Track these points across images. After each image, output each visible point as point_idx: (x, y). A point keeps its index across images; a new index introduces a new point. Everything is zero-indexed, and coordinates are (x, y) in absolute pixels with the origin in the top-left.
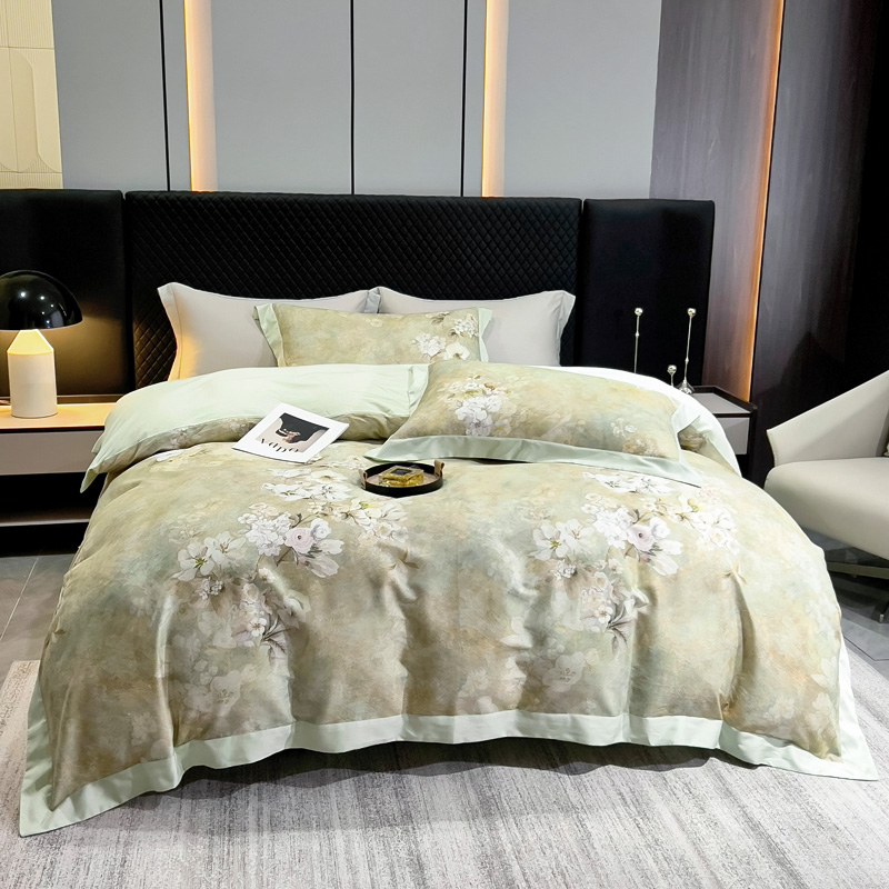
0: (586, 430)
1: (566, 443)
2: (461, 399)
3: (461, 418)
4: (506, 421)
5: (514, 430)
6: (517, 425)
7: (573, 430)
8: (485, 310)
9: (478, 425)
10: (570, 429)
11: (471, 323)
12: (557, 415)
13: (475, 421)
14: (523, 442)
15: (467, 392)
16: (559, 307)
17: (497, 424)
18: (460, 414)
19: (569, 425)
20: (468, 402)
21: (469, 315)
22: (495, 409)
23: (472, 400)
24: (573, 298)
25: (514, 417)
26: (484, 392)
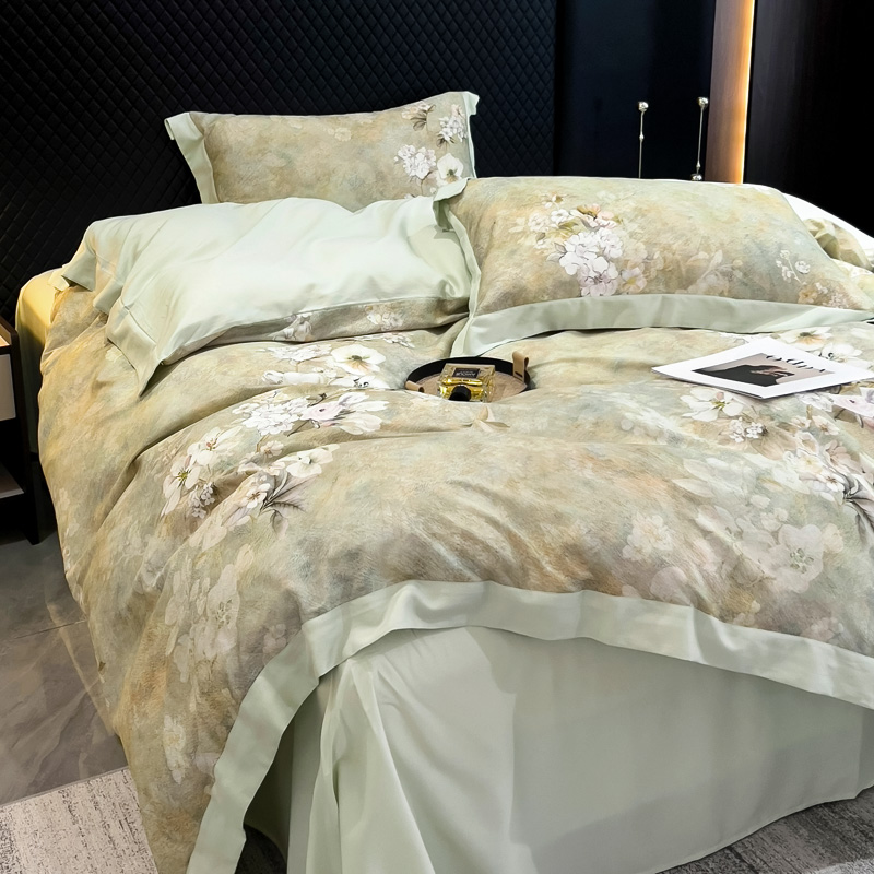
0: (745, 275)
1: (721, 294)
2: (559, 240)
3: (571, 271)
4: (637, 271)
5: (650, 282)
6: (653, 274)
7: (729, 276)
9: (598, 280)
10: (724, 274)
12: (702, 255)
13: (593, 275)
14: (664, 298)
15: (564, 226)
17: (626, 275)
18: (569, 265)
19: (722, 267)
20: (572, 243)
22: (615, 253)
23: (574, 239)
25: (648, 261)
26: (587, 225)
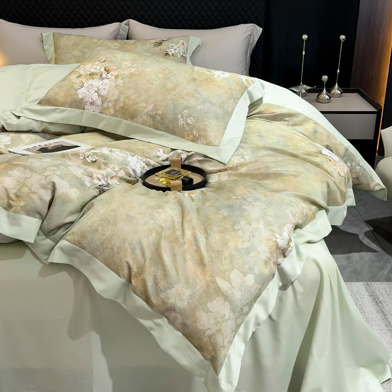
5: (116, 111)
8: (195, 38)
9: (92, 103)
11: (181, 47)
16: (250, 35)
17: (105, 105)
18: (81, 94)
21: (182, 41)
24: (260, 30)
25: (116, 101)
